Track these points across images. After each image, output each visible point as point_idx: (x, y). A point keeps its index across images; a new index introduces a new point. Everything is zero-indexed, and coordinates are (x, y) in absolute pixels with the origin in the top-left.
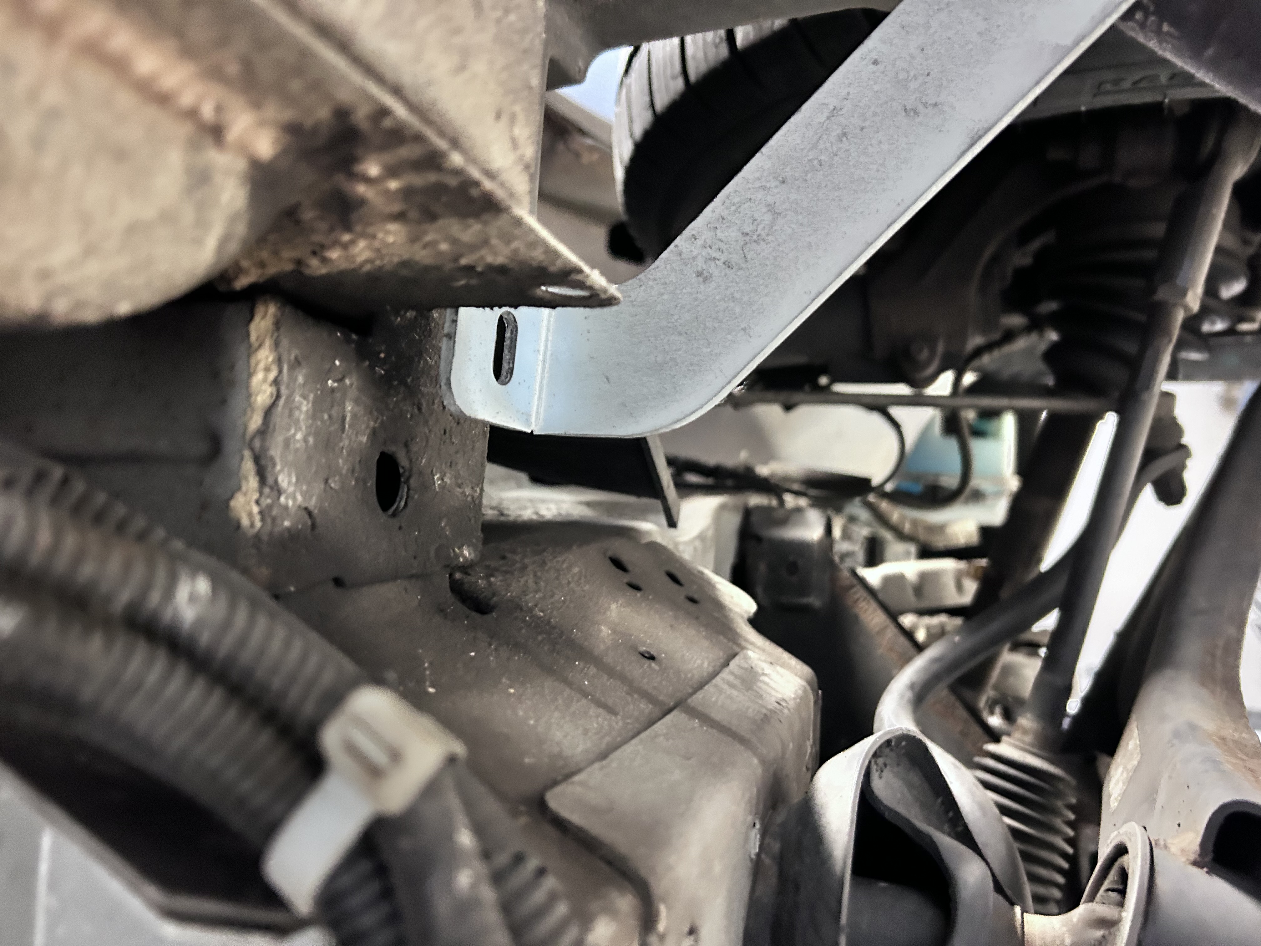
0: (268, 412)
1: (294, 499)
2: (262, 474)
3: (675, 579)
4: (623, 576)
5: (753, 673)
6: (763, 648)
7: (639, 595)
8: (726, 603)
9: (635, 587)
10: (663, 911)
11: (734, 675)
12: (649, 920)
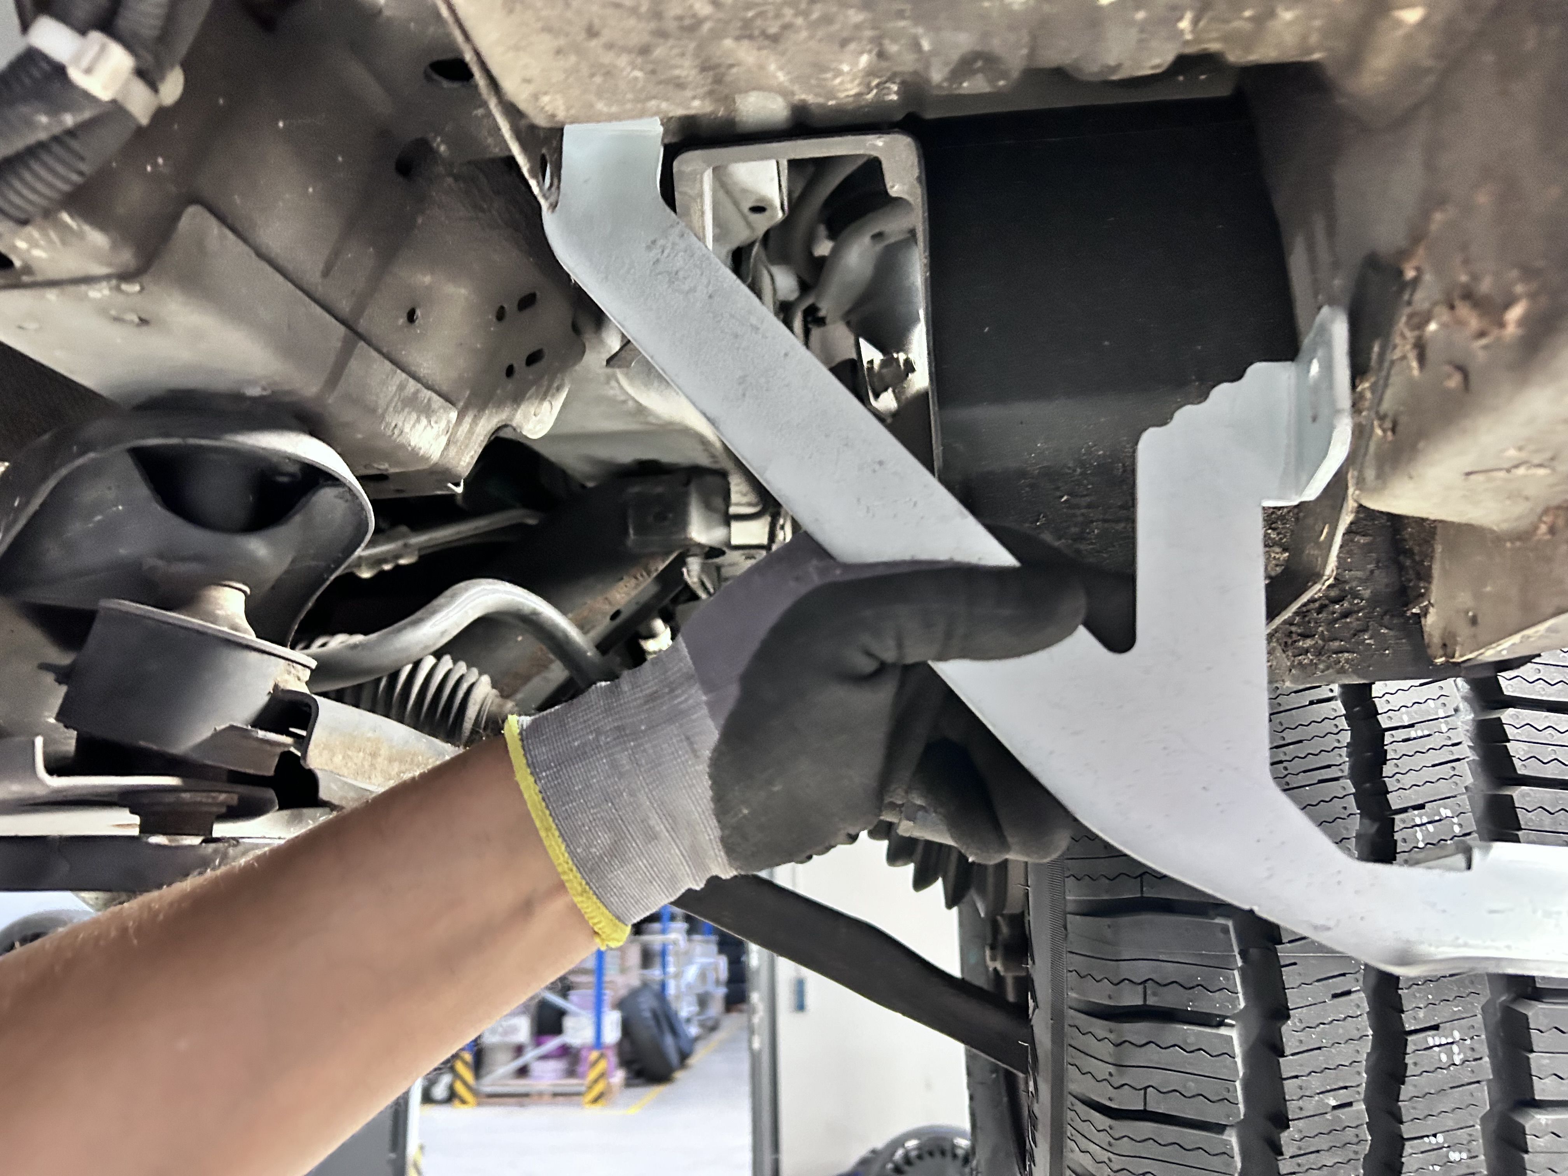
3: (533, 359)
4: (510, 307)
5: (427, 411)
6: (471, 431)
7: (492, 317)
8: (523, 407)
9: (501, 315)
10: (137, 288)
11: (417, 392)
12: (125, 276)
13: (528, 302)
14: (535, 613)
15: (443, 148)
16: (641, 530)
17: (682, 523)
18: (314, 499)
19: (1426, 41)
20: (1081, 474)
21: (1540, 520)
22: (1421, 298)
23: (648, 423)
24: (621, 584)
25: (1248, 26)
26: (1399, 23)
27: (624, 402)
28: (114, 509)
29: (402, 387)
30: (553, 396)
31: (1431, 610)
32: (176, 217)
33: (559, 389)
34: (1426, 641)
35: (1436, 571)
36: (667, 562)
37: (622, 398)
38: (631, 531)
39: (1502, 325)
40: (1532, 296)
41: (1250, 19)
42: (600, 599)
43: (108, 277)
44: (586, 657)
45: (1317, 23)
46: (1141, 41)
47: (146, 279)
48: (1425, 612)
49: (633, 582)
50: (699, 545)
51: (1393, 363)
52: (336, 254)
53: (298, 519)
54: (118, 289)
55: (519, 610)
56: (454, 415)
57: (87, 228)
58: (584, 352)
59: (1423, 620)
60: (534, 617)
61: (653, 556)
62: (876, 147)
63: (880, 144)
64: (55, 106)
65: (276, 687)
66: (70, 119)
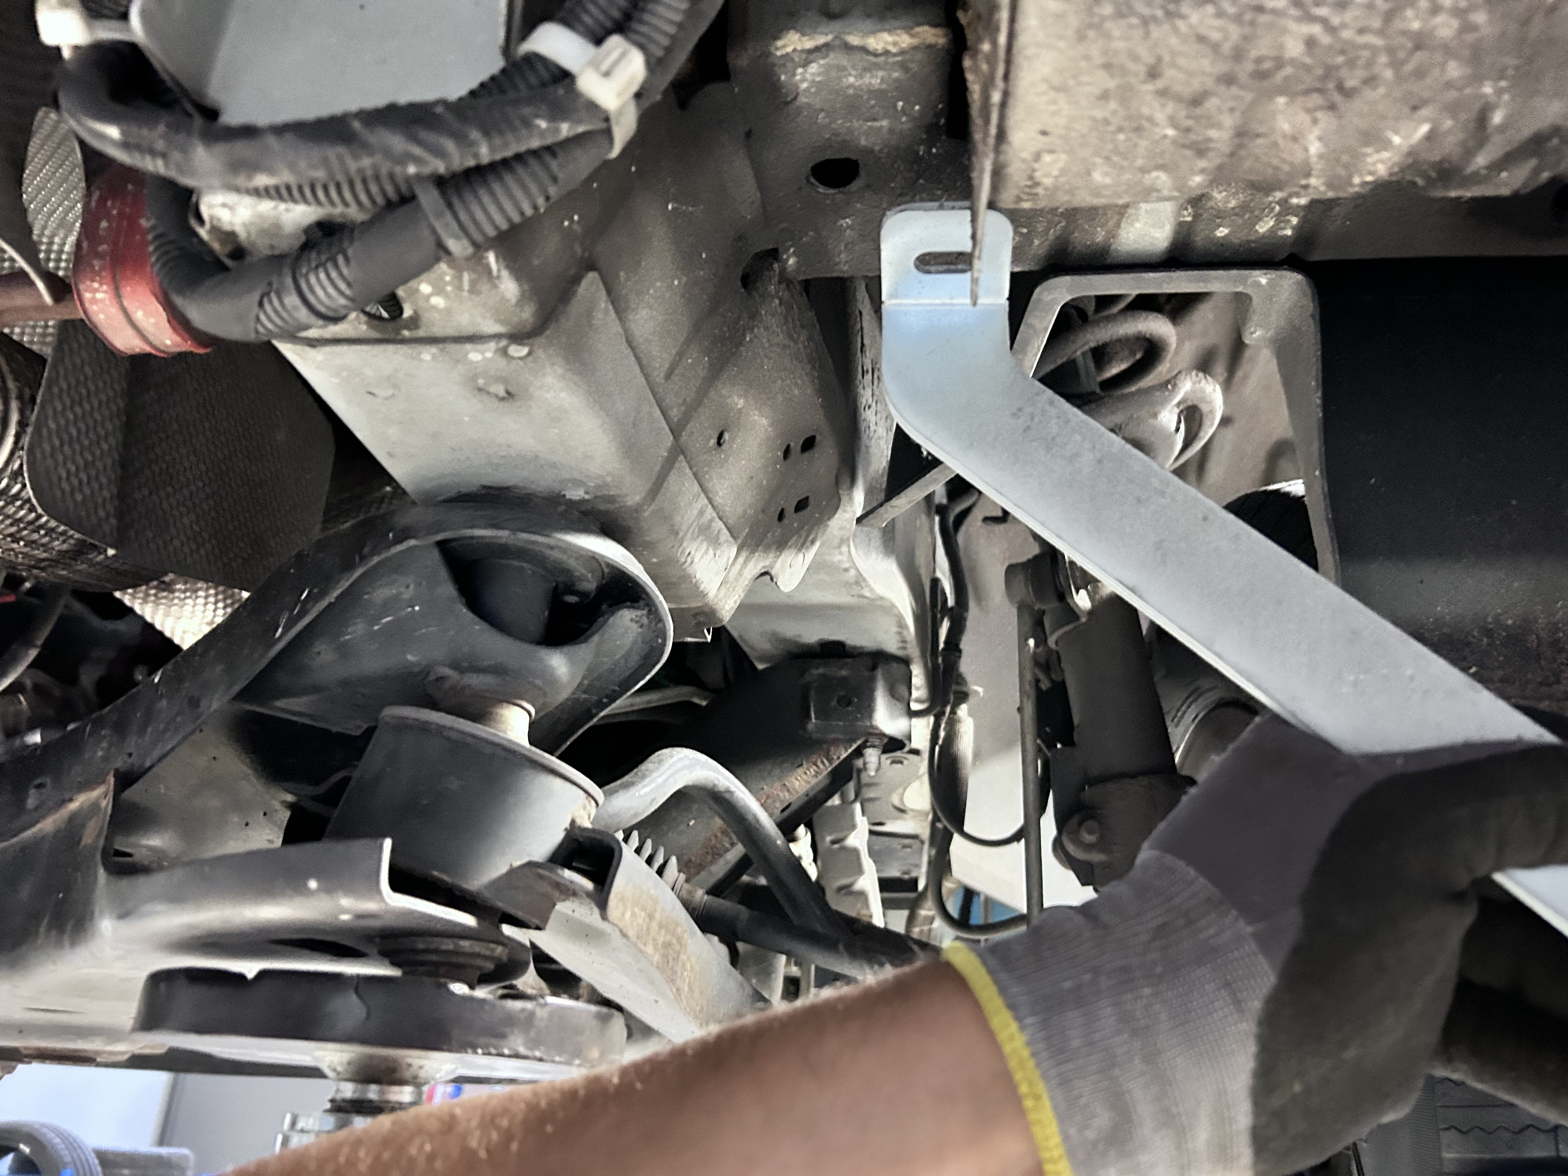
0: (864, 50)
1: (803, 79)
2: (816, 50)
3: (801, 505)
4: (797, 444)
5: (715, 542)
6: (740, 573)
7: (780, 454)
8: (783, 555)
9: (787, 452)
10: (524, 351)
11: (711, 520)
12: (517, 337)
13: (809, 444)
14: (728, 791)
15: (791, 261)
16: (824, 714)
17: (868, 709)
18: (611, 619)
20: (1489, 645)
23: (863, 597)
24: (800, 771)
27: (846, 570)
28: (410, 609)
29: (701, 513)
30: (807, 548)
32: (576, 280)
33: (813, 542)
36: (850, 751)
37: (847, 565)
38: (813, 715)
42: (777, 785)
43: (497, 337)
44: (777, 846)
47: (540, 340)
49: (813, 769)
50: (883, 735)
52: (681, 354)
53: (596, 638)
54: (504, 352)
55: (715, 786)
56: (734, 550)
57: (505, 274)
58: (837, 508)
60: (727, 796)
61: (835, 742)
62: (1257, 284)
63: (1263, 281)
64: (558, 113)
65: (573, 822)
66: (565, 129)
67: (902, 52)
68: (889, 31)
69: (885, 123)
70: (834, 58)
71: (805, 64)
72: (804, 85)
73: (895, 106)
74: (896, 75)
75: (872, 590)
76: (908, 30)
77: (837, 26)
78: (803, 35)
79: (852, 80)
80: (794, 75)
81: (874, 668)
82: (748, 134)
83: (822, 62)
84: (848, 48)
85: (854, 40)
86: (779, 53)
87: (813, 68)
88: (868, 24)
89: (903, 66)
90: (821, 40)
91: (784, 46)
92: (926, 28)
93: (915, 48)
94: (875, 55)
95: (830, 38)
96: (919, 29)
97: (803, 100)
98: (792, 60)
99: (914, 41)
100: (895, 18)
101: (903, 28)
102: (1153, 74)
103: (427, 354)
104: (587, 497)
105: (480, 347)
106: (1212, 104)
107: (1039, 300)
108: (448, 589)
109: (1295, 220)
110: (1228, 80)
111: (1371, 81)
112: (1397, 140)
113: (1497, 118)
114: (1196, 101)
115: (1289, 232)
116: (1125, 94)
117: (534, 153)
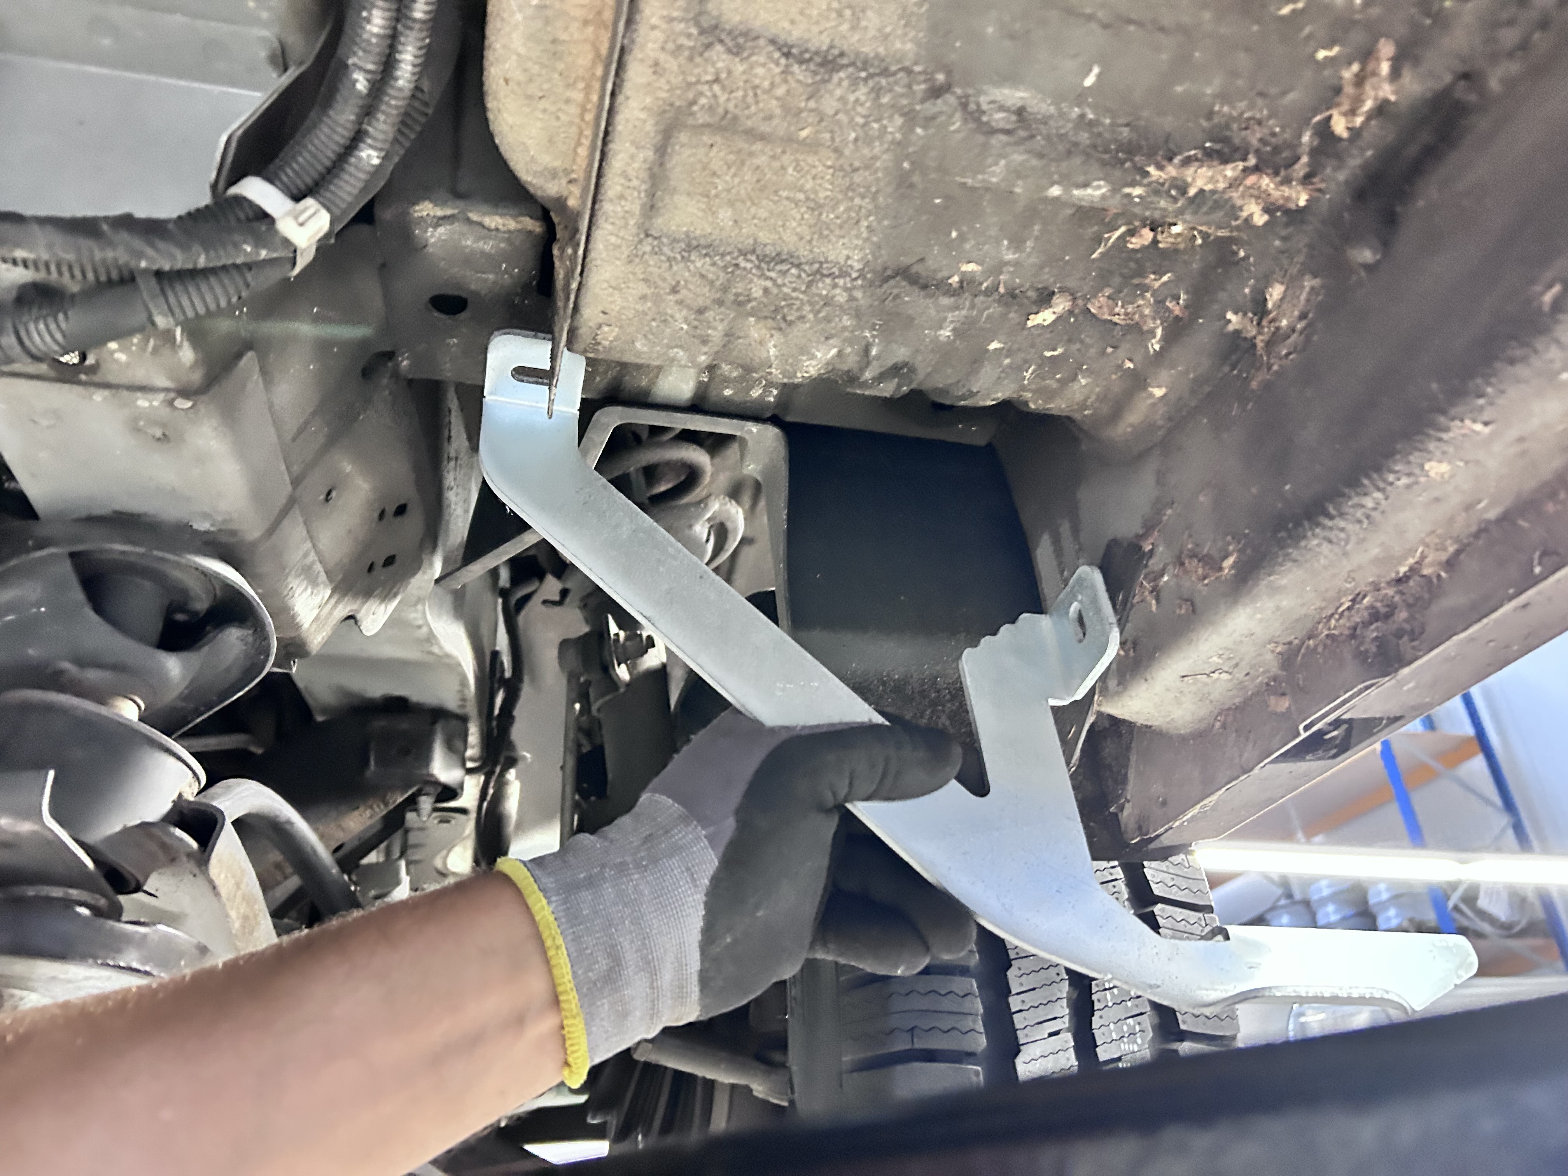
0: (481, 225)
1: (432, 236)
2: (444, 218)
3: (390, 561)
4: (391, 509)
5: (314, 582)
6: (330, 613)
7: (376, 515)
8: (368, 604)
9: (382, 515)
10: (189, 404)
11: (313, 563)
12: (184, 392)
13: (401, 510)
14: (289, 822)
15: (405, 363)
16: (383, 762)
17: (426, 758)
18: (220, 635)
19: (1162, 410)
21: (1216, 719)
22: (1154, 564)
23: (431, 653)
24: (356, 813)
25: (1055, 385)
26: (1151, 395)
27: (419, 627)
29: (306, 555)
30: (390, 600)
31: (1127, 805)
32: (239, 356)
33: (395, 595)
34: (1123, 828)
35: (1131, 775)
36: (406, 796)
37: (420, 622)
38: (372, 762)
39: (1221, 569)
40: (1241, 551)
41: (1058, 380)
42: (333, 825)
43: (167, 390)
44: (331, 874)
45: (1098, 389)
46: (999, 378)
47: (204, 398)
48: (1122, 808)
49: (368, 813)
50: (436, 783)
51: (1133, 606)
52: (306, 423)
53: (205, 650)
54: (171, 403)
55: (277, 816)
56: (328, 592)
57: (186, 344)
58: (419, 568)
59: (1120, 815)
60: (288, 827)
61: (393, 789)
62: (751, 432)
63: (754, 430)
64: (259, 242)
65: (180, 795)
66: (264, 254)
67: (509, 232)
68: (501, 215)
69: (491, 277)
70: (457, 226)
71: (436, 226)
72: (432, 240)
73: (501, 266)
74: (502, 245)
75: (441, 648)
76: (514, 217)
77: (461, 204)
78: (436, 205)
79: (469, 243)
80: (426, 231)
81: (434, 723)
82: (383, 265)
83: (448, 227)
84: (469, 221)
85: (474, 216)
86: (416, 215)
87: (441, 230)
88: (486, 208)
89: (508, 241)
90: (449, 212)
91: (421, 210)
92: (528, 219)
93: (519, 231)
94: (489, 230)
95: (456, 211)
96: (522, 219)
97: (430, 249)
98: (425, 222)
99: (519, 226)
100: (505, 207)
101: (511, 216)
102: (674, 290)
103: (99, 396)
104: (212, 529)
105: (150, 396)
106: (709, 315)
107: (597, 420)
108: (78, 595)
109: (775, 392)
110: (720, 303)
111: (802, 318)
112: (819, 355)
113: (874, 352)
114: (701, 311)
115: (772, 399)
116: (657, 299)
117: (236, 266)
